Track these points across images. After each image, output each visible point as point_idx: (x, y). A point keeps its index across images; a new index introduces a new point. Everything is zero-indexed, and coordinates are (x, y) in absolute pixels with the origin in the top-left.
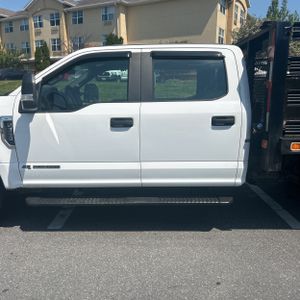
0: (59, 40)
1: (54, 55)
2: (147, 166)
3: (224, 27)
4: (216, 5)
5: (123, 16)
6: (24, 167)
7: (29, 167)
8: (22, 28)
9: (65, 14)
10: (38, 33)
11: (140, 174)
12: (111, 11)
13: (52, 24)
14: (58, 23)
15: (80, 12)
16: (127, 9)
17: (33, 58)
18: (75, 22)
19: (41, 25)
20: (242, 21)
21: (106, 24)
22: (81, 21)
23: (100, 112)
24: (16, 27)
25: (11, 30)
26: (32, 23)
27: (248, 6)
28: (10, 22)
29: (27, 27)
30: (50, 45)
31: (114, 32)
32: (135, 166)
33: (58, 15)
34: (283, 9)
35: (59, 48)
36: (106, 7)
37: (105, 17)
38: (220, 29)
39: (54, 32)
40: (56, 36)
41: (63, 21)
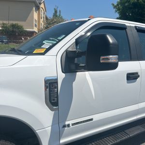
6: (64, 126)
7: (68, 125)
20: (44, 18)
27: (46, 11)
34: (60, 15)
38: (35, 20)
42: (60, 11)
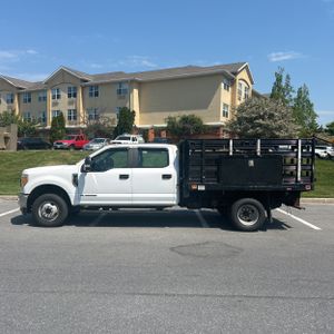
0: (75, 111)
1: (70, 124)
2: (135, 195)
3: (229, 103)
4: (219, 84)
5: (136, 91)
8: (40, 99)
9: (83, 88)
10: (55, 104)
11: (132, 199)
12: (125, 86)
13: (70, 96)
14: (75, 96)
15: (97, 86)
16: (140, 85)
17: (49, 127)
18: (91, 95)
19: (59, 97)
21: (120, 98)
22: (97, 94)
23: (115, 172)
24: (34, 98)
25: (30, 100)
26: (50, 95)
27: (252, 83)
28: (29, 93)
29: (45, 98)
30: (66, 115)
31: (127, 105)
32: (130, 195)
33: (75, 88)
34: (287, 85)
35: (75, 118)
36: (120, 83)
37: (119, 92)
38: (225, 105)
39: (70, 103)
40: (73, 107)
41: (80, 94)
42: (288, 77)
